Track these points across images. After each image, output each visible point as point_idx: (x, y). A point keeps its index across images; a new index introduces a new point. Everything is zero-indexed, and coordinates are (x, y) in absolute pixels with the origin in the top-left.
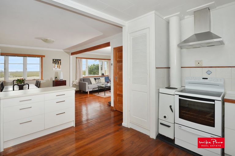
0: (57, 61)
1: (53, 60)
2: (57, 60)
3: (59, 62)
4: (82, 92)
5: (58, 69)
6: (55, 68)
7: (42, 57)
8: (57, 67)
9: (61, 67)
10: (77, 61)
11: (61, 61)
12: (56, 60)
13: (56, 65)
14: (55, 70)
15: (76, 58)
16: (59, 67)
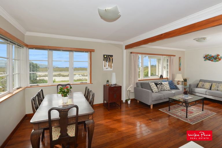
0: (108, 58)
1: (104, 55)
2: (109, 55)
3: (111, 58)
4: (138, 102)
5: (109, 69)
6: (106, 67)
7: (91, 51)
8: (109, 65)
9: (112, 65)
10: (132, 57)
11: (113, 57)
12: (106, 55)
13: (107, 63)
14: (106, 70)
15: (131, 53)
16: (111, 66)
